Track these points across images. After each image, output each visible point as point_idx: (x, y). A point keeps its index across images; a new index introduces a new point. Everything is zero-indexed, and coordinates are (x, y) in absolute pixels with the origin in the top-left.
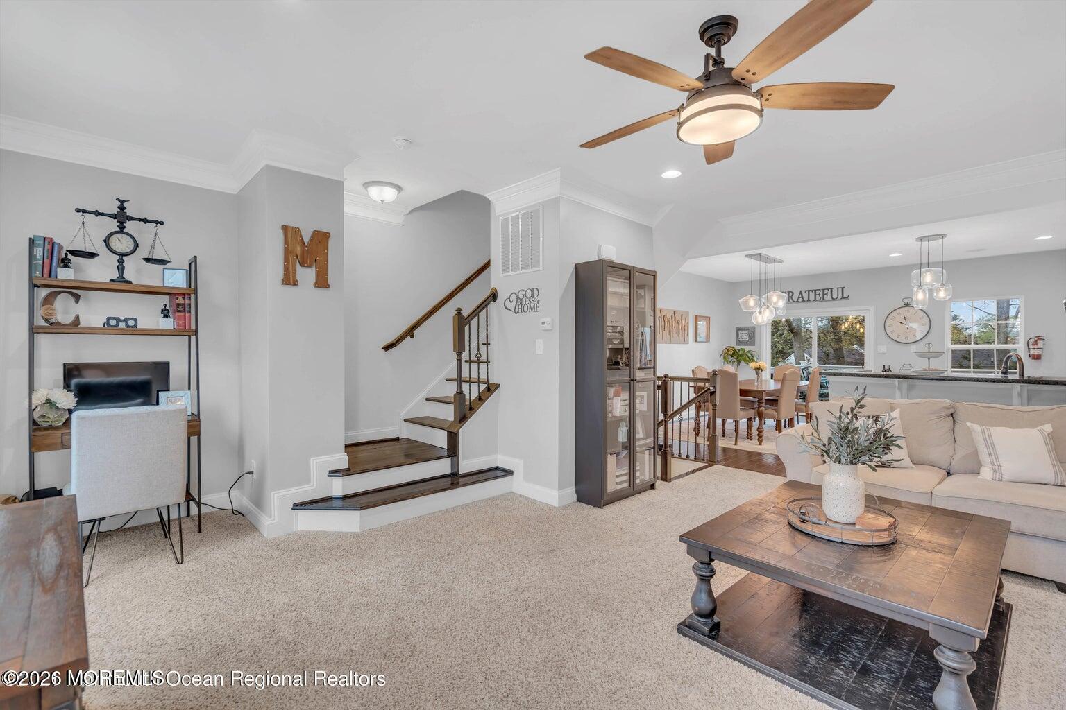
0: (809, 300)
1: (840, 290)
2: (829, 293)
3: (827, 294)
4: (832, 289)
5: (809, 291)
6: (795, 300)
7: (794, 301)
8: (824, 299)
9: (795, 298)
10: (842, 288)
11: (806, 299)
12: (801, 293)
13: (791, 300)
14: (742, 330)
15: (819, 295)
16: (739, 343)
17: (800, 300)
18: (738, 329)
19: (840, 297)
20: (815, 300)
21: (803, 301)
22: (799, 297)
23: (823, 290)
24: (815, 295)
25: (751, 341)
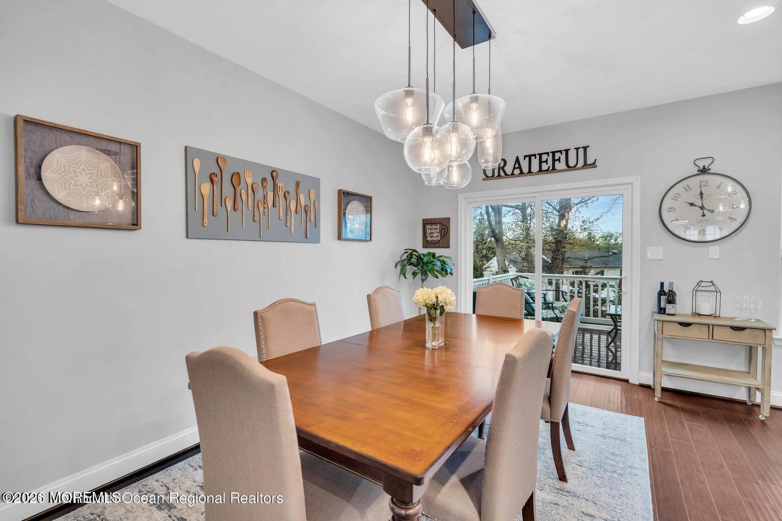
0: (530, 172)
1: (581, 151)
2: (563, 158)
3: (559, 160)
4: (567, 151)
5: (530, 156)
6: (509, 172)
7: (506, 174)
8: (554, 168)
9: (509, 169)
10: (585, 148)
11: (525, 170)
12: (517, 160)
13: (502, 174)
14: (431, 224)
15: (546, 161)
16: (426, 244)
17: (517, 172)
18: (426, 223)
19: (581, 163)
20: (540, 170)
21: (522, 173)
22: (515, 168)
23: (554, 153)
24: (541, 162)
25: (444, 241)
